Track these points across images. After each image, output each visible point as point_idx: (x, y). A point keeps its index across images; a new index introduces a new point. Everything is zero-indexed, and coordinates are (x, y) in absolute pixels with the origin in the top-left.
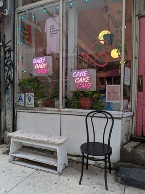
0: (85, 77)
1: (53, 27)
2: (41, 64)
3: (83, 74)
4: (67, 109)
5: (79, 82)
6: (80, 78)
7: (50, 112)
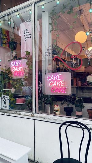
0: (59, 81)
1: (27, 31)
2: (17, 67)
3: (57, 77)
4: (40, 115)
5: (53, 85)
6: (54, 81)
7: (24, 116)
